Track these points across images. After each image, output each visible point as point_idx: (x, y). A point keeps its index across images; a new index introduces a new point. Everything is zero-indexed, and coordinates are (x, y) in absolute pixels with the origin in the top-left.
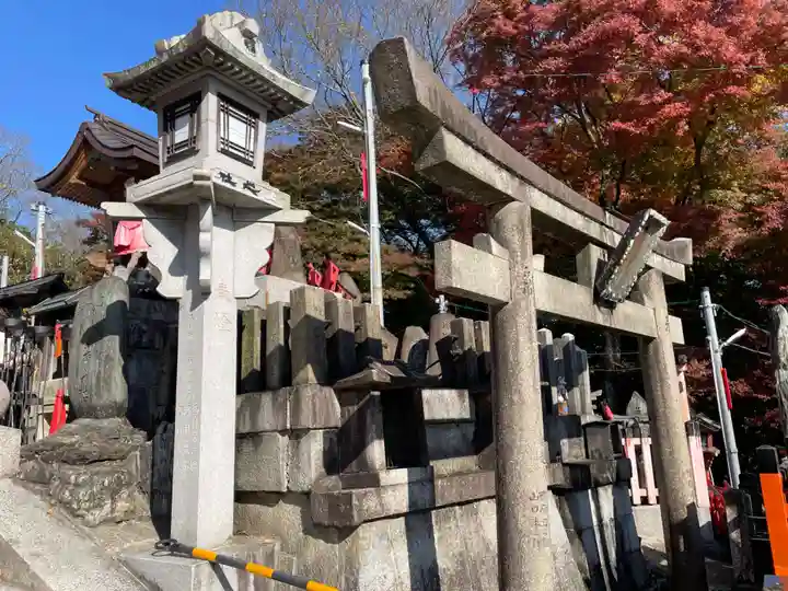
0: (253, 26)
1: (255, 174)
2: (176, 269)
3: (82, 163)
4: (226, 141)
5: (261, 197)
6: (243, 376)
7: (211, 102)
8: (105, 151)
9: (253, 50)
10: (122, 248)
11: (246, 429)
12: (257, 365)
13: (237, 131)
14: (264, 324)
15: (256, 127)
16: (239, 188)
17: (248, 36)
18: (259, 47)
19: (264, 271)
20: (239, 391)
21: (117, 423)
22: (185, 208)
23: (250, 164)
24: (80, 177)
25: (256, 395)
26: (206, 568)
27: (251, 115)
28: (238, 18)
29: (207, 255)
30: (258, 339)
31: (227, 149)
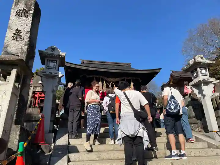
0: (202, 56)
1: (208, 77)
2: (199, 93)
3: (172, 80)
4: (202, 74)
5: (210, 80)
6: (214, 108)
7: (198, 69)
8: (176, 77)
9: (203, 59)
10: (186, 93)
11: (217, 116)
12: (216, 106)
13: (203, 71)
14: (216, 100)
15: (206, 70)
16: (206, 80)
17: (202, 57)
18: (204, 58)
19: (214, 91)
20: (214, 111)
21: (194, 119)
22: (198, 85)
23: (207, 76)
24: (172, 83)
25: (217, 111)
26: (216, 133)
27: (205, 68)
28: (199, 55)
29: (204, 90)
30: (216, 103)
31: (203, 75)
